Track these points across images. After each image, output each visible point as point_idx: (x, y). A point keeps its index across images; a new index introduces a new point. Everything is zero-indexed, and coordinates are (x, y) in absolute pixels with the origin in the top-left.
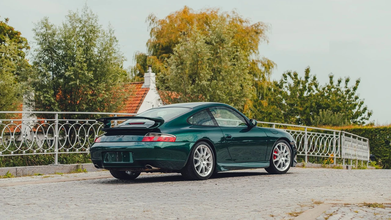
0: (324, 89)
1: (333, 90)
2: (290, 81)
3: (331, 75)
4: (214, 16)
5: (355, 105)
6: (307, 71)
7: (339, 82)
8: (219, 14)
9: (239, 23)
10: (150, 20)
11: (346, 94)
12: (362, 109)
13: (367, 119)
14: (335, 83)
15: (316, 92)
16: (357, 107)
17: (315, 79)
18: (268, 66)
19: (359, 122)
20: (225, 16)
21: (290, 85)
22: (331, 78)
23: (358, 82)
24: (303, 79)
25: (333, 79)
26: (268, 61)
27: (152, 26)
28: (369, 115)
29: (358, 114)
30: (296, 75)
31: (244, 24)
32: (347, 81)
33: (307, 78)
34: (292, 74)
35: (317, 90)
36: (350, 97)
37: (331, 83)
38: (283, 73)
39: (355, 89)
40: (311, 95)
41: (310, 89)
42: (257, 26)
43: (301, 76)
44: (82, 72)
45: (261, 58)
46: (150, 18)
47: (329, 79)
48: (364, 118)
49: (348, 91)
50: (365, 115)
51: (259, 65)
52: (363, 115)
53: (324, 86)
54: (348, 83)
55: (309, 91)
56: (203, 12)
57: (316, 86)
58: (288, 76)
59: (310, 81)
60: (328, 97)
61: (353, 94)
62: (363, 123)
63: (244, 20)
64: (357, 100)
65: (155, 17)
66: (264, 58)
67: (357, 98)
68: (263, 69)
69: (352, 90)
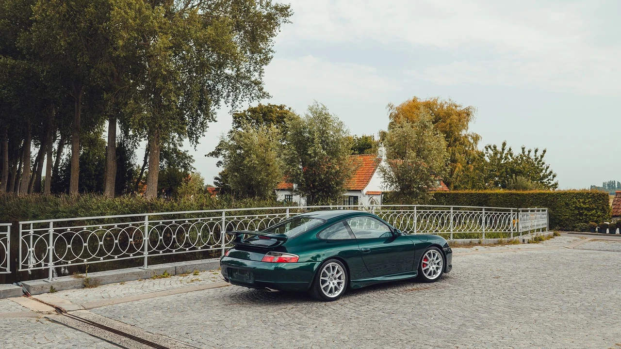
0: (517, 157)
1: (524, 158)
2: (491, 152)
3: (523, 147)
4: (435, 103)
5: (542, 170)
6: (504, 144)
7: (529, 152)
8: (439, 102)
9: (454, 108)
10: (389, 107)
11: (536, 161)
12: (548, 172)
13: (552, 180)
14: (526, 153)
15: (511, 160)
16: (544, 171)
17: (510, 149)
18: (476, 138)
19: (546, 182)
20: (444, 102)
21: (490, 155)
22: (523, 149)
23: (545, 151)
24: (501, 150)
25: (525, 150)
26: (477, 135)
27: (391, 111)
28: (554, 176)
29: (545, 177)
30: (495, 147)
31: (458, 108)
32: (536, 151)
33: (503, 149)
34: (492, 147)
35: (512, 158)
36: (538, 164)
37: (523, 152)
38: (486, 145)
39: (542, 157)
40: (506, 163)
41: (506, 158)
42: (467, 109)
43: (499, 148)
45: (471, 134)
46: (389, 105)
48: (550, 179)
49: (536, 159)
50: (551, 177)
51: (470, 138)
52: (549, 177)
53: (517, 155)
54: (537, 153)
55: (505, 160)
56: (428, 100)
57: (511, 156)
58: (489, 149)
59: (506, 152)
60: (521, 164)
61: (540, 161)
62: (550, 183)
63: (458, 105)
64: (543, 166)
65: (393, 105)
66: (473, 133)
67: (543, 163)
68: (472, 141)
69: (539, 158)
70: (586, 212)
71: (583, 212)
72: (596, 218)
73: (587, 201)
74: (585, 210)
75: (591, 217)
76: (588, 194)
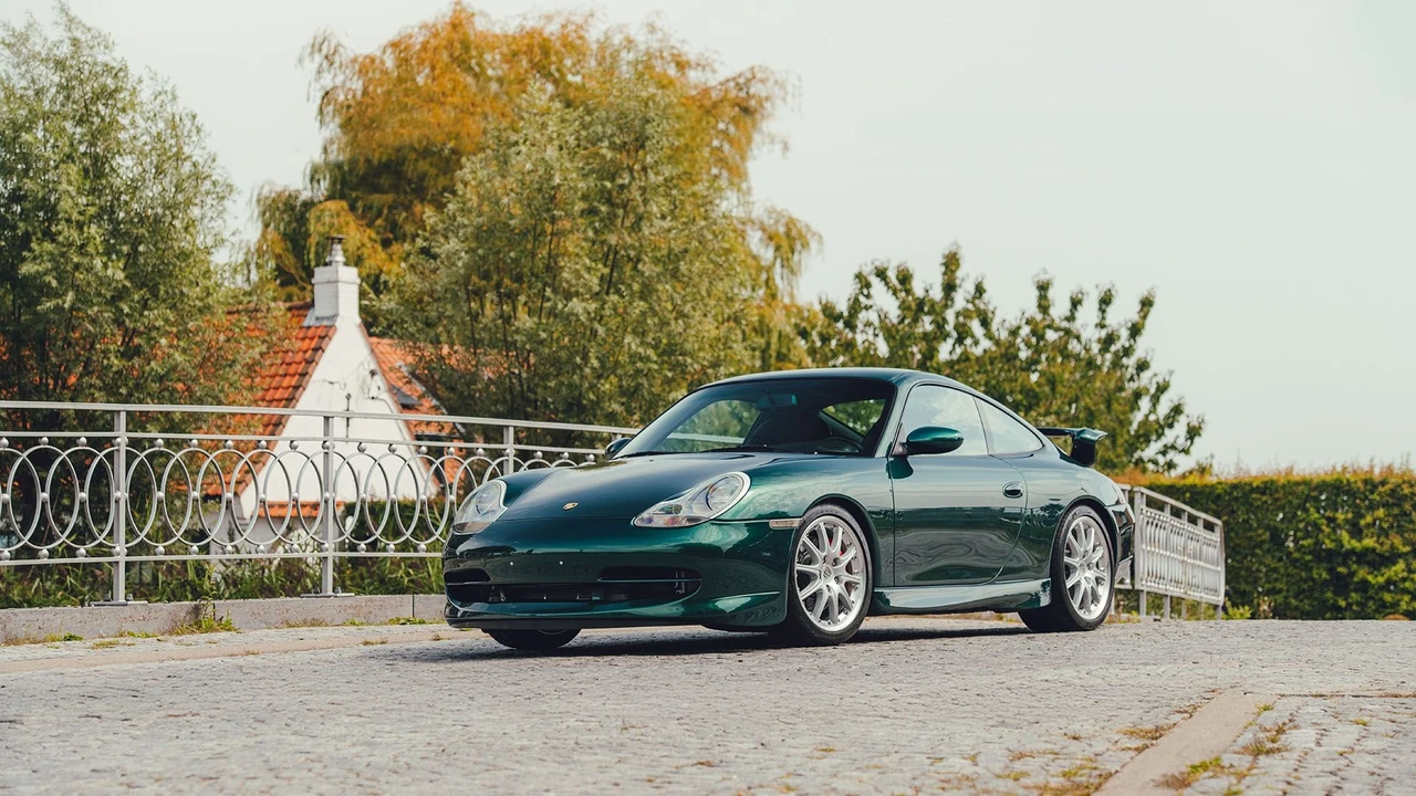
0: (1014, 333)
1: (1051, 336)
2: (885, 302)
3: (1043, 278)
4: (572, 44)
5: (1138, 395)
6: (951, 262)
7: (1075, 303)
8: (594, 35)
9: (672, 71)
10: (318, 58)
11: (1104, 350)
12: (1164, 408)
13: (1186, 451)
14: (1059, 309)
15: (985, 344)
16: (1145, 403)
17: (980, 290)
18: (789, 241)
19: (1155, 463)
20: (617, 40)
21: (883, 318)
22: (1043, 288)
23: (1146, 304)
24: (937, 294)
25: (1051, 293)
26: (791, 224)
27: (327, 81)
28: (1193, 433)
29: (1146, 434)
30: (905, 278)
31: (693, 76)
32: (1105, 301)
33: (949, 288)
34: (892, 275)
35: (989, 336)
36: (1116, 364)
37: (1044, 308)
38: (856, 271)
39: (1135, 331)
40: (965, 358)
41: (963, 334)
42: (743, 83)
43: (927, 281)
44: (86, 261)
45: (758, 212)
46: (316, 47)
47: (1036, 293)
48: (1173, 447)
49: (1109, 340)
50: (1177, 434)
51: (755, 240)
52: (1170, 436)
53: (1013, 321)
54: (1110, 310)
55: (960, 341)
56: (530, 24)
57: (985, 323)
58: (875, 282)
59: (960, 300)
60: (1031, 364)
61: (1127, 352)
62: (1170, 465)
63: (692, 57)
64: (1146, 375)
65: (338, 45)
66: (770, 211)
67: (1142, 366)
68: (767, 254)
69: (1124, 334)
70: (1362, 573)
71: (1352, 574)
72: (1407, 598)
73: (1369, 519)
74: (1359, 563)
75: (1388, 597)
76: (1371, 485)
